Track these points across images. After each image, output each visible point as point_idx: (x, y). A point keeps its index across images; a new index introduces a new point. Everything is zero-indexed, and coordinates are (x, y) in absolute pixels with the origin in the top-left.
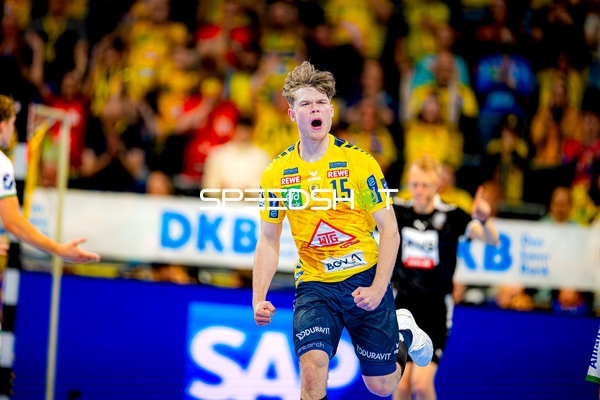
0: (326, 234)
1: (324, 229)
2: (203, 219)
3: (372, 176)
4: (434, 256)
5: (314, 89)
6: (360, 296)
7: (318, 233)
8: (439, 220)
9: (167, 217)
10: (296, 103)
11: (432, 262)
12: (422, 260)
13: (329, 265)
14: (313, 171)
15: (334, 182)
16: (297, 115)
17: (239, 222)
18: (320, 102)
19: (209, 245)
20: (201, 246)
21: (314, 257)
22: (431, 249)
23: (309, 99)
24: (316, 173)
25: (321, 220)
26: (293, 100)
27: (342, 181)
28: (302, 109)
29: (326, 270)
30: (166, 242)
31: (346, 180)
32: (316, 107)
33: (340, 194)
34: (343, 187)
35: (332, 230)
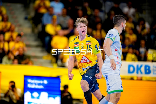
1: (84, 58)
10: (78, 27)
14: (82, 43)
15: (87, 46)
23: (82, 26)
24: (83, 44)
25: (84, 55)
27: (90, 46)
29: (83, 70)
33: (89, 49)
34: (90, 47)
35: (86, 58)
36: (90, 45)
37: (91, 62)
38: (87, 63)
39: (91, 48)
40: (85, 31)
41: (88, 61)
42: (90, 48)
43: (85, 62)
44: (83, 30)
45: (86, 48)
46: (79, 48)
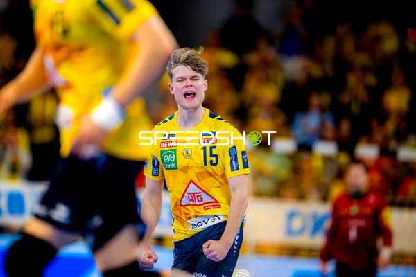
0: (194, 194)
1: (192, 188)
3: (235, 147)
5: (189, 67)
6: (209, 249)
7: (188, 191)
13: (193, 225)
18: (192, 78)
21: (183, 217)
23: (183, 75)
25: (191, 181)
27: (211, 148)
28: (178, 84)
29: (191, 228)
32: (190, 83)
33: (209, 158)
34: (211, 152)
35: (198, 190)
36: (215, 147)
37: (215, 203)
38: (202, 206)
39: (216, 156)
40: (194, 94)
41: (206, 199)
42: (212, 155)
43: (194, 203)
44: (185, 90)
45: (198, 154)
46: (175, 154)
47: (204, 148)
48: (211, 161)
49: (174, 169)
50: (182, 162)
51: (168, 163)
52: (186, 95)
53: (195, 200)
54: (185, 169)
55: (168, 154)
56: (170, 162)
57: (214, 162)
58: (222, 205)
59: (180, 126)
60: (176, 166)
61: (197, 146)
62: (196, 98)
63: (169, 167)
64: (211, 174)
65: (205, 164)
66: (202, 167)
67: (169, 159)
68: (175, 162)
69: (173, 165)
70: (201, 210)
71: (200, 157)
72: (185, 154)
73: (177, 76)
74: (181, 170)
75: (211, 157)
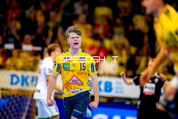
0: (75, 80)
1: (74, 78)
2: (23, 76)
4: (153, 91)
5: (75, 33)
7: (72, 79)
8: (156, 80)
9: (12, 76)
10: (70, 38)
11: (152, 93)
12: (150, 93)
13: (72, 92)
16: (70, 41)
17: (106, 83)
18: (77, 37)
19: (25, 84)
20: (22, 84)
21: (69, 88)
22: (153, 89)
23: (74, 36)
25: (74, 75)
26: (69, 36)
28: (72, 40)
29: (71, 93)
30: (12, 83)
31: (85, 64)
32: (76, 39)
33: (82, 68)
34: (83, 65)
35: (77, 79)
37: (82, 84)
39: (85, 67)
40: (78, 43)
43: (74, 83)
45: (78, 66)
46: (69, 65)
47: (81, 64)
48: (83, 69)
49: (68, 70)
50: (72, 68)
51: (66, 68)
52: (75, 44)
53: (75, 82)
54: (73, 71)
55: (66, 65)
56: (67, 68)
57: (84, 69)
58: (84, 85)
59: (71, 54)
60: (69, 69)
61: (78, 63)
62: (78, 45)
63: (66, 69)
64: (83, 73)
65: (81, 70)
66: (79, 71)
67: (67, 66)
68: (69, 68)
69: (68, 69)
70: (76, 86)
71: (79, 67)
72: (73, 65)
73: (71, 37)
74: (71, 71)
75: (83, 67)
